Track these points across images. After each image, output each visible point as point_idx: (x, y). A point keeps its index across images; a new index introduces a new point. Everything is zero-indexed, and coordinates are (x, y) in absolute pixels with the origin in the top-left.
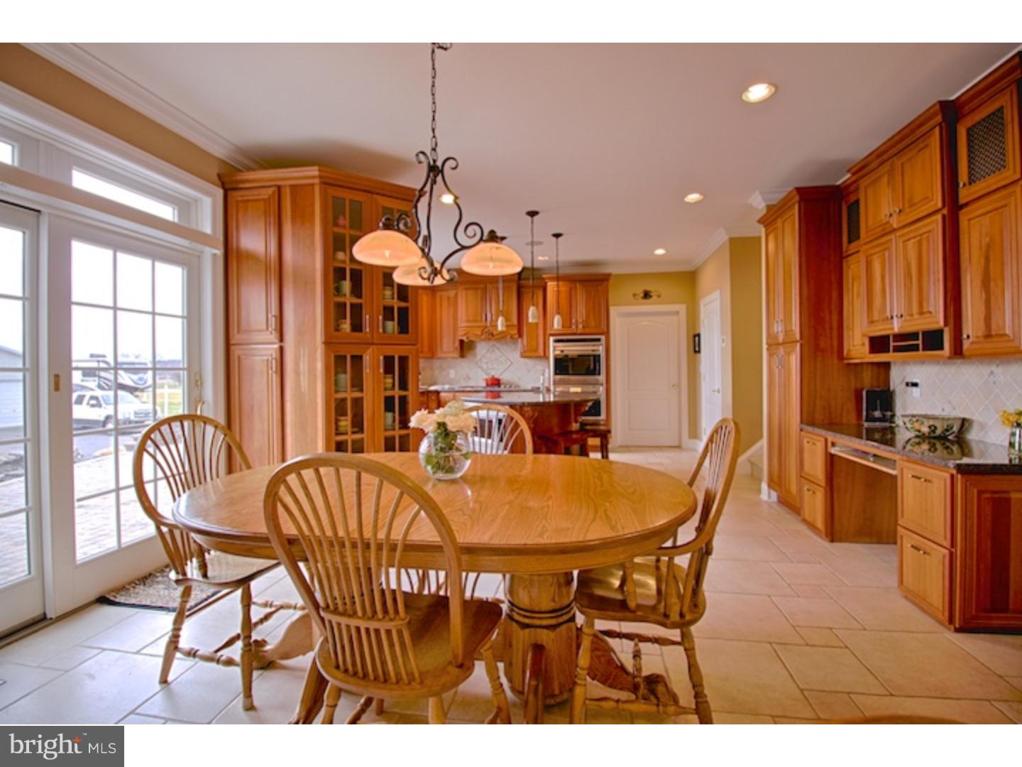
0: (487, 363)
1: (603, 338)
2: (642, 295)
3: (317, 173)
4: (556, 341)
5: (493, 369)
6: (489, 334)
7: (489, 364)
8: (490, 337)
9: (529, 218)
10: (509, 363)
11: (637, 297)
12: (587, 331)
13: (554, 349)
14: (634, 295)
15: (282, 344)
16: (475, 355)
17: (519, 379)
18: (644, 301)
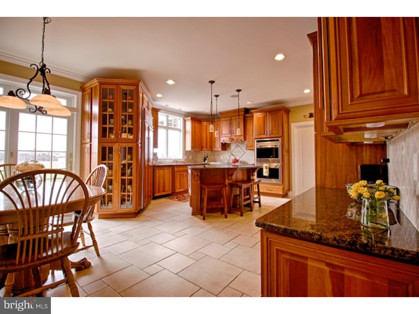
0: (235, 152)
1: (280, 139)
2: (309, 116)
3: (96, 81)
4: (258, 142)
5: (237, 155)
6: (232, 140)
7: (236, 153)
8: (232, 141)
9: (210, 84)
10: (244, 153)
11: (306, 117)
12: (272, 136)
13: (257, 145)
14: (305, 116)
15: (91, 143)
16: (230, 149)
17: (248, 160)
18: (310, 118)
